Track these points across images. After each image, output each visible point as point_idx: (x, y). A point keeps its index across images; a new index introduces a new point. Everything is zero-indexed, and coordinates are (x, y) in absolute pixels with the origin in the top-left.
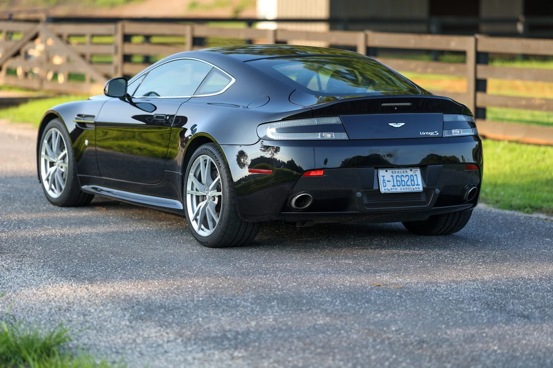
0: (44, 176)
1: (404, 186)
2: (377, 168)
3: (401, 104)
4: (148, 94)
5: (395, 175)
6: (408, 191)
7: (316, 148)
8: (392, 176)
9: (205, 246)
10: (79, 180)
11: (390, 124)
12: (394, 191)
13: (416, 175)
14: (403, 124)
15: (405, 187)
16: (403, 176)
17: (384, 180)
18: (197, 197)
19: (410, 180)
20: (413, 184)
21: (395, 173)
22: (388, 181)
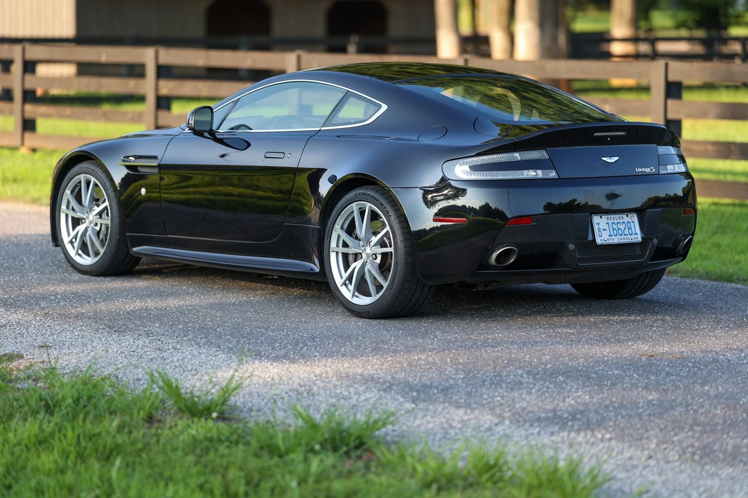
0: (66, 239)
1: (621, 235)
2: (591, 214)
3: (616, 133)
4: (238, 127)
6: (625, 241)
7: (511, 190)
8: (608, 223)
9: (364, 318)
10: (128, 241)
11: (604, 159)
12: (611, 242)
13: (633, 222)
14: (618, 158)
15: (622, 237)
16: (620, 223)
17: (599, 229)
18: (345, 256)
19: (627, 228)
20: (631, 233)
21: (611, 219)
22: (603, 230)
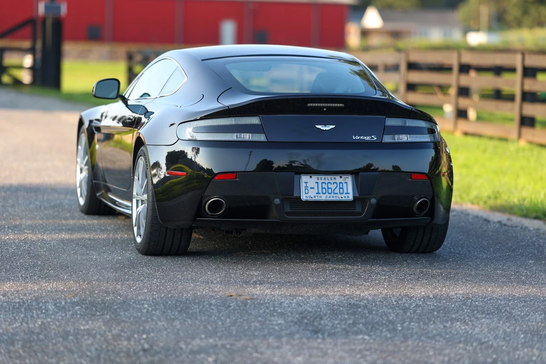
1: (331, 193)
2: (300, 174)
3: (331, 105)
5: (320, 182)
6: (334, 199)
8: (317, 183)
11: (317, 126)
12: (318, 199)
14: (333, 126)
15: (331, 195)
16: (331, 183)
17: (306, 187)
19: (338, 188)
20: (342, 192)
21: (321, 179)
22: (311, 188)
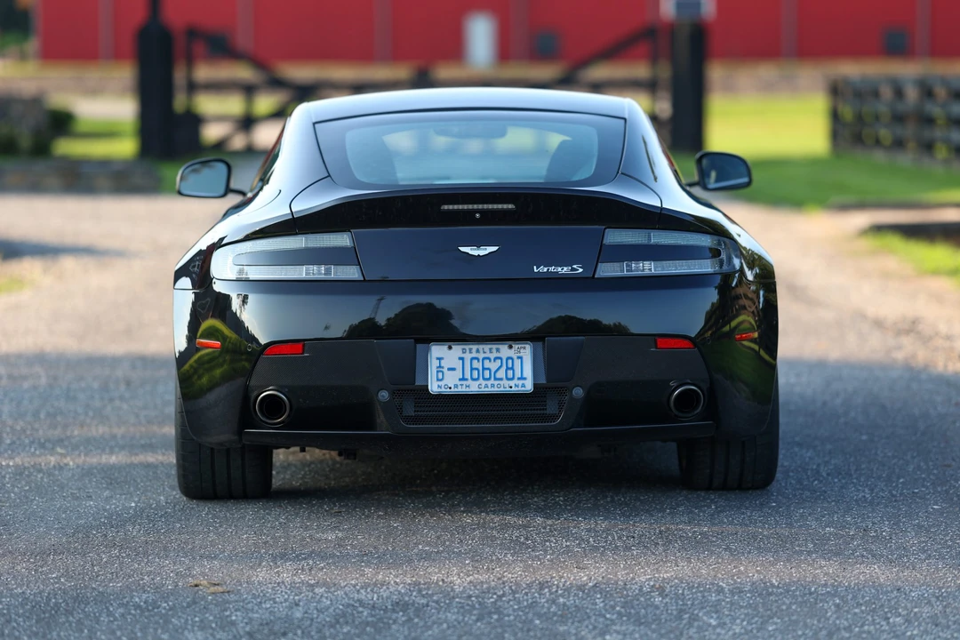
1: (489, 379)
2: (427, 341)
5: (468, 356)
6: (495, 390)
8: (462, 358)
11: (462, 249)
12: (462, 390)
13: (520, 358)
14: (495, 248)
15: (489, 383)
16: (489, 359)
17: (440, 367)
19: (504, 367)
21: (470, 352)
22: (449, 369)
